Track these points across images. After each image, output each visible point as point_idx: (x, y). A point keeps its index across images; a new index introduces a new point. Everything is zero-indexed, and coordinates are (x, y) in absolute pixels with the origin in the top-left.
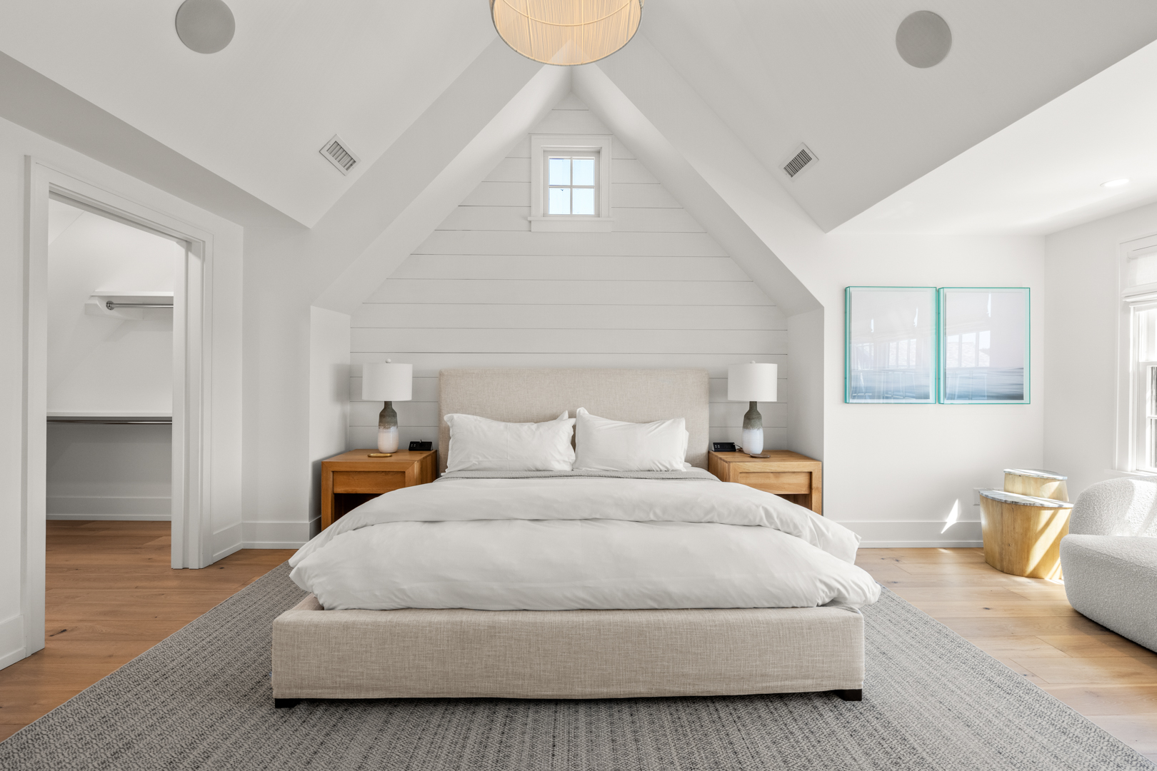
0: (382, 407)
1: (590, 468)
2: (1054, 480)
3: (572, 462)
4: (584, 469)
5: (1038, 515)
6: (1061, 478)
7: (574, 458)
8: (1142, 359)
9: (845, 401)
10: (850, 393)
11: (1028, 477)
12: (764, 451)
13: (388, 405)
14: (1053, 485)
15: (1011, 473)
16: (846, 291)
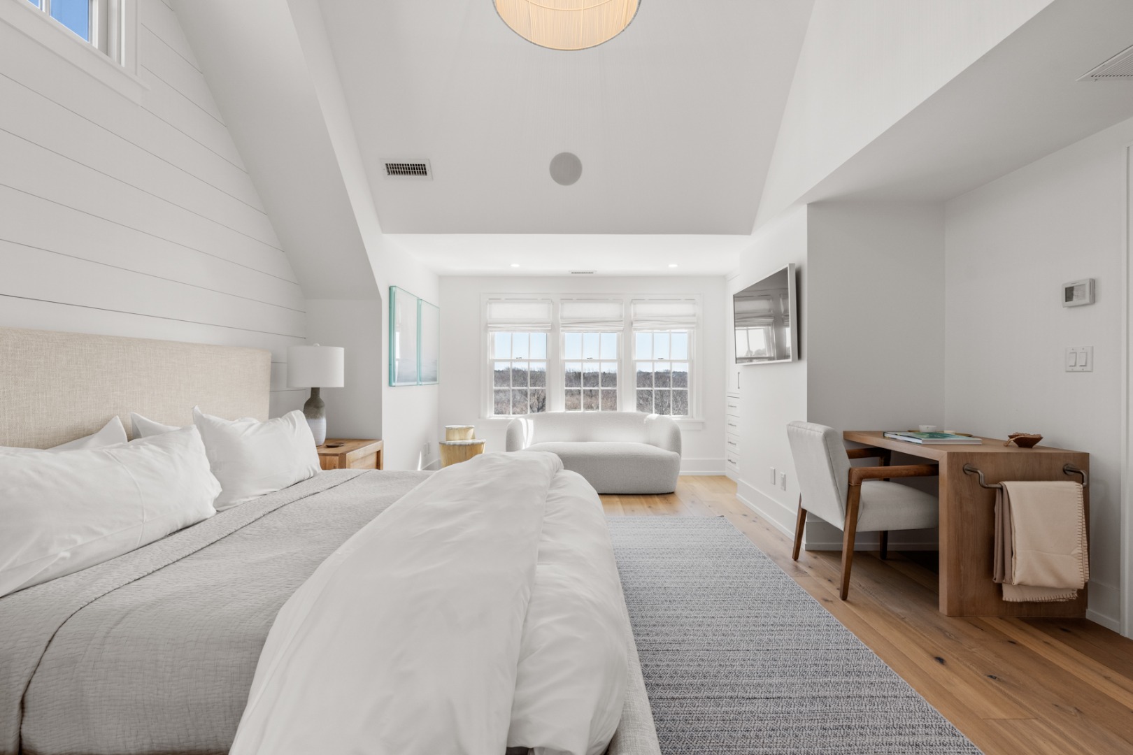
1: (247, 497)
2: (472, 428)
6: (473, 426)
8: (491, 359)
9: (390, 385)
10: (392, 379)
11: (461, 429)
14: (472, 431)
15: (452, 429)
16: (390, 289)
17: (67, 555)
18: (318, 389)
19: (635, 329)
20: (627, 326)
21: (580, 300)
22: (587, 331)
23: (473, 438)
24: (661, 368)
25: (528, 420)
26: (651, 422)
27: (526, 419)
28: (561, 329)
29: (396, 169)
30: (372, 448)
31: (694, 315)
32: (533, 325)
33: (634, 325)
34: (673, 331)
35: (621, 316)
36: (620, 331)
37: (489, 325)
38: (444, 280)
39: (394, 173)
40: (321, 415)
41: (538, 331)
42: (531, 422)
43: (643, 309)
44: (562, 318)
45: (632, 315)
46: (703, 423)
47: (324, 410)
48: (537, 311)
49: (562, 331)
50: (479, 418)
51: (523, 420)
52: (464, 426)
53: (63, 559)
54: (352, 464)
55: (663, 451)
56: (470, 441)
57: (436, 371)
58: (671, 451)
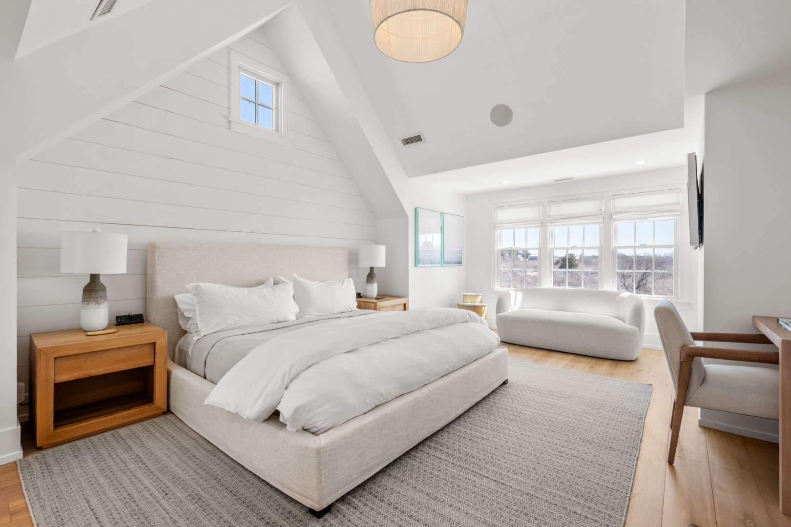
0: (87, 281)
1: (311, 315)
2: (480, 295)
3: (297, 312)
4: (307, 317)
5: (481, 309)
6: (481, 294)
7: (299, 310)
8: (498, 248)
9: (416, 266)
10: (417, 262)
11: (472, 296)
12: (378, 295)
13: (94, 278)
14: (480, 298)
15: (466, 295)
16: (416, 209)
17: (233, 323)
18: (373, 268)
19: (615, 220)
20: (607, 219)
21: (564, 201)
22: (571, 224)
23: (481, 302)
24: (641, 252)
25: (517, 292)
26: (623, 299)
27: (516, 291)
28: (549, 224)
29: (408, 141)
30: (401, 301)
31: (678, 203)
32: (528, 223)
33: (613, 217)
34: (656, 219)
35: (601, 210)
36: (601, 223)
37: (496, 225)
38: (468, 198)
39: (407, 143)
40: (374, 282)
41: (531, 227)
42: (520, 295)
43: (621, 203)
44: (549, 216)
45: (612, 209)
46: (689, 304)
47: (376, 279)
48: (531, 213)
49: (550, 226)
50: (490, 289)
51: (512, 293)
52: (474, 294)
53: (231, 324)
54: (381, 309)
55: (627, 326)
56: (477, 304)
57: (461, 257)
58: (631, 325)
